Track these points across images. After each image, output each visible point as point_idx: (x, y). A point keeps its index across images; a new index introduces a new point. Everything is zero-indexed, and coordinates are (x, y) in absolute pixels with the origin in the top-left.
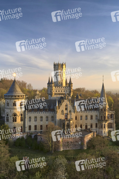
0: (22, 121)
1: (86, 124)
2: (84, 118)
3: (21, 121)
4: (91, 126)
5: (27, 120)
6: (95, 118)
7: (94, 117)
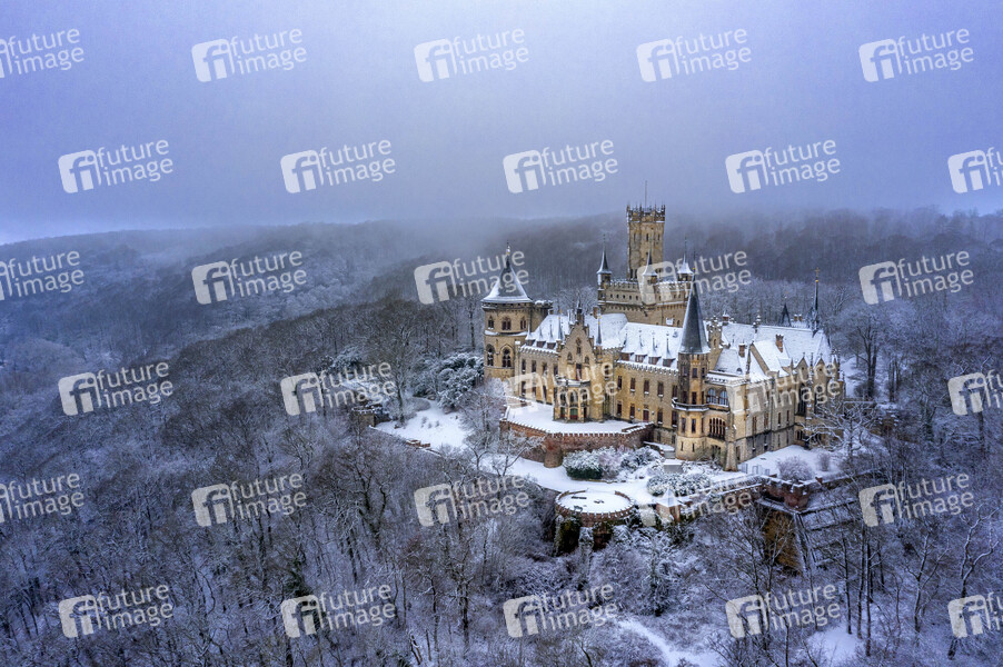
0: (509, 366)
1: (646, 406)
2: (640, 385)
3: (504, 366)
4: (660, 418)
5: (518, 365)
6: (670, 394)
7: (668, 390)
